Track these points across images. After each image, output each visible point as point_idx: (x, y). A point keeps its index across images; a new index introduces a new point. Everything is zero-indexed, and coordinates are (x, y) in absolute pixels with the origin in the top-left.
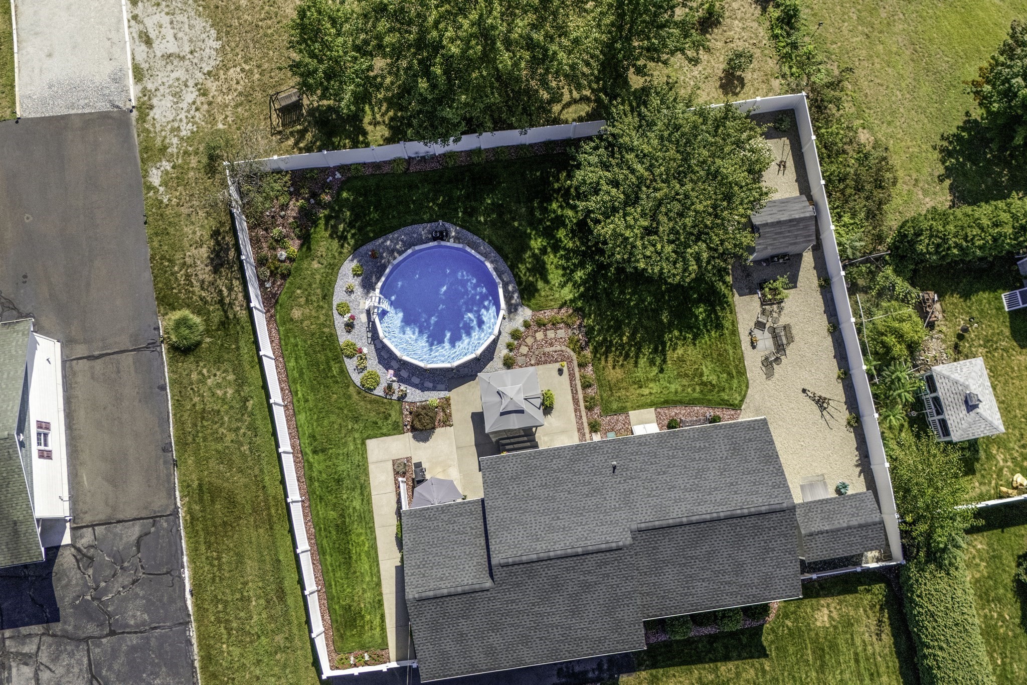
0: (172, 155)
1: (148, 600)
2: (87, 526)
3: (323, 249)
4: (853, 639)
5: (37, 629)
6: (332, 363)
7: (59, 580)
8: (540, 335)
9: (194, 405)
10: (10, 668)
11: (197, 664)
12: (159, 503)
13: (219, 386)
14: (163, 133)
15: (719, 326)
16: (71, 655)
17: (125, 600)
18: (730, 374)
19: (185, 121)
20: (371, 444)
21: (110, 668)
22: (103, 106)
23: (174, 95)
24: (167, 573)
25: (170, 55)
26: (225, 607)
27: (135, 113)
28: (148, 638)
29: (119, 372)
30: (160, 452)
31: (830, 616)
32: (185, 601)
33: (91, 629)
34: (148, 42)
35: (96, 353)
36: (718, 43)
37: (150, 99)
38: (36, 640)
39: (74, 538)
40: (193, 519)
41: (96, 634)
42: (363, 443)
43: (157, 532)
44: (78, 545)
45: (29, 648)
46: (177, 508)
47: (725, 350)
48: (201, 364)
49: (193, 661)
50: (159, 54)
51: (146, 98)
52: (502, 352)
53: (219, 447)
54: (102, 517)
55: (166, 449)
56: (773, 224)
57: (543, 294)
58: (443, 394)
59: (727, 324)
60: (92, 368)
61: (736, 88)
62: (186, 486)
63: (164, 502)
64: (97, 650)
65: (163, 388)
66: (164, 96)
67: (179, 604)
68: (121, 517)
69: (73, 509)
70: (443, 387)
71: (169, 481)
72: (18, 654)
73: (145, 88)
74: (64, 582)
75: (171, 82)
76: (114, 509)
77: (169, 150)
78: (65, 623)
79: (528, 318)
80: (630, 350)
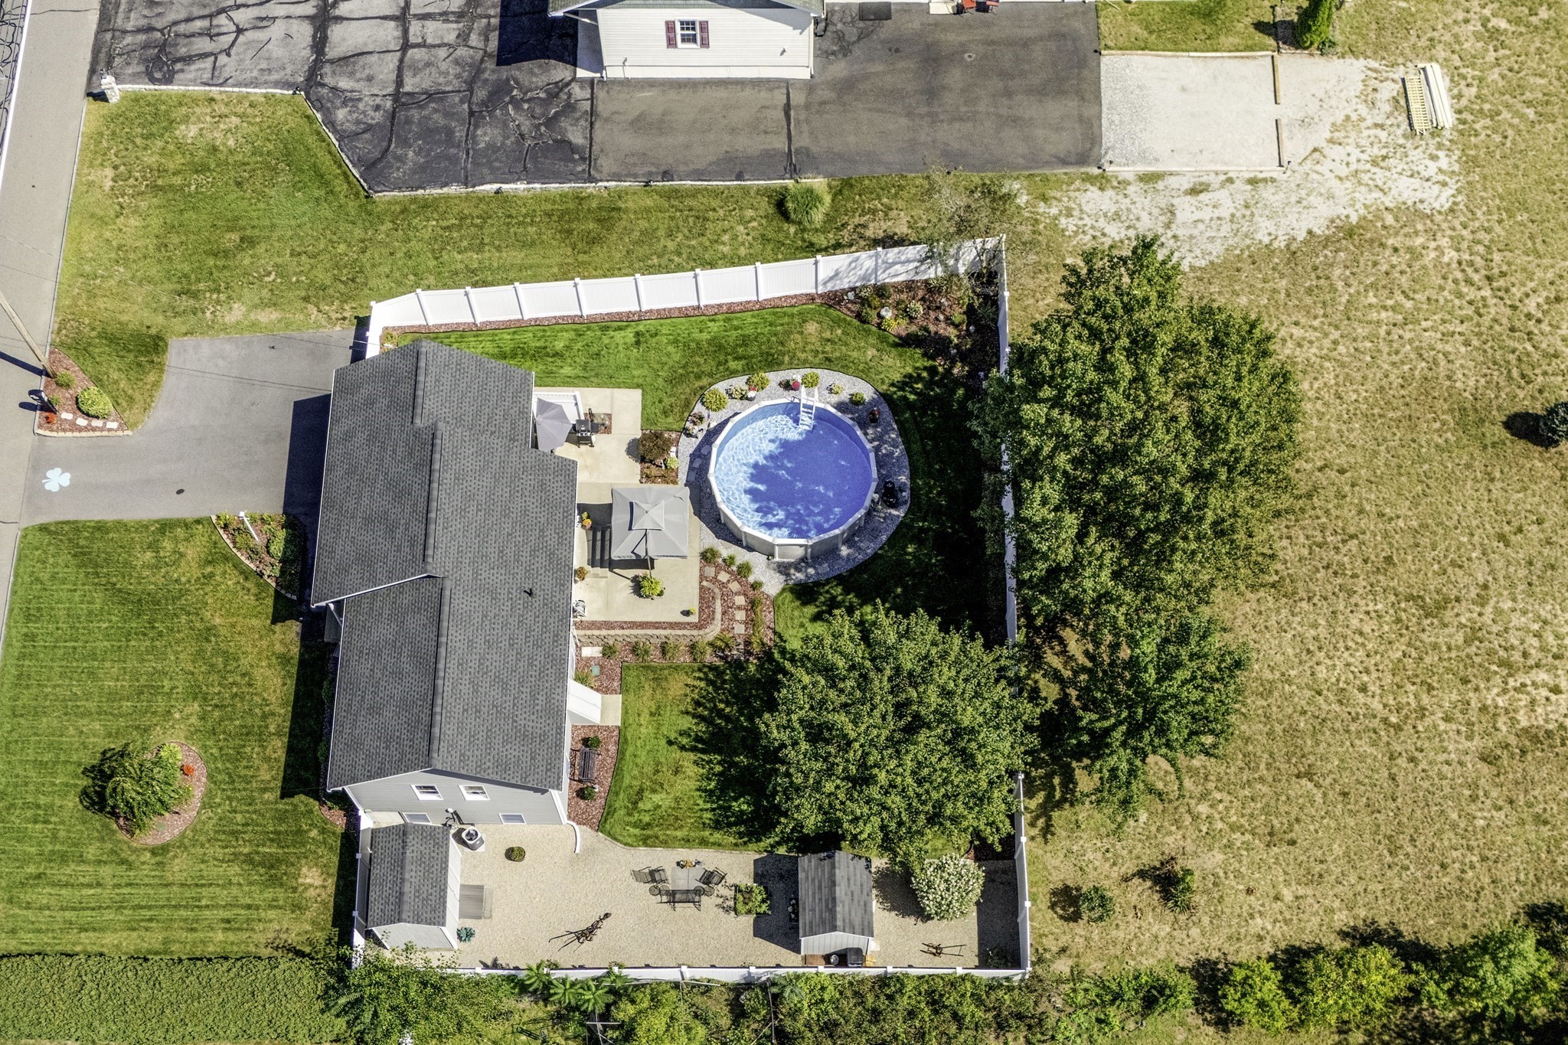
0: (1035, 207)
1: (499, 149)
2: (592, 93)
3: (891, 362)
4: (276, 907)
5: (493, 45)
6: (744, 362)
7: (540, 66)
8: (740, 600)
9: (714, 210)
10: (457, 22)
11: (420, 192)
12: (606, 164)
13: (735, 237)
14: (1065, 199)
15: (717, 825)
16: (458, 76)
17: (505, 125)
18: (648, 825)
19: (1080, 223)
20: (637, 394)
21: (436, 111)
22: (1109, 137)
23: (1117, 214)
24: (525, 168)
25: (1172, 213)
26: (477, 226)
27: (1096, 171)
28: (459, 146)
29: (766, 133)
30: (663, 168)
31: (311, 885)
32: (490, 183)
33: (481, 94)
34: (1194, 191)
35: (792, 113)
36: (1135, 897)
37: (1113, 188)
38: (481, 45)
39: (582, 81)
40: (579, 199)
41: (474, 99)
42: (638, 386)
43: (573, 161)
44: (573, 84)
45: (474, 40)
46: (597, 181)
47: (681, 827)
48: (764, 221)
49: (424, 188)
50: (1175, 201)
51: (1115, 184)
52: (725, 549)
53: (661, 233)
54: (600, 108)
55: (667, 175)
56: (832, 875)
57: (796, 613)
58: (682, 477)
59: (717, 836)
60: (775, 107)
61: (1063, 908)
62: (620, 195)
63: (606, 169)
64: (457, 100)
65: (739, 177)
66: (1117, 202)
67: (488, 177)
68: (597, 125)
69: (614, 82)
70: (692, 479)
71: (629, 175)
72: (471, 29)
73: (1129, 184)
74: (536, 70)
75: (1135, 211)
76: (607, 120)
77: (1042, 204)
78: (493, 71)
79: (764, 589)
80: (705, 708)
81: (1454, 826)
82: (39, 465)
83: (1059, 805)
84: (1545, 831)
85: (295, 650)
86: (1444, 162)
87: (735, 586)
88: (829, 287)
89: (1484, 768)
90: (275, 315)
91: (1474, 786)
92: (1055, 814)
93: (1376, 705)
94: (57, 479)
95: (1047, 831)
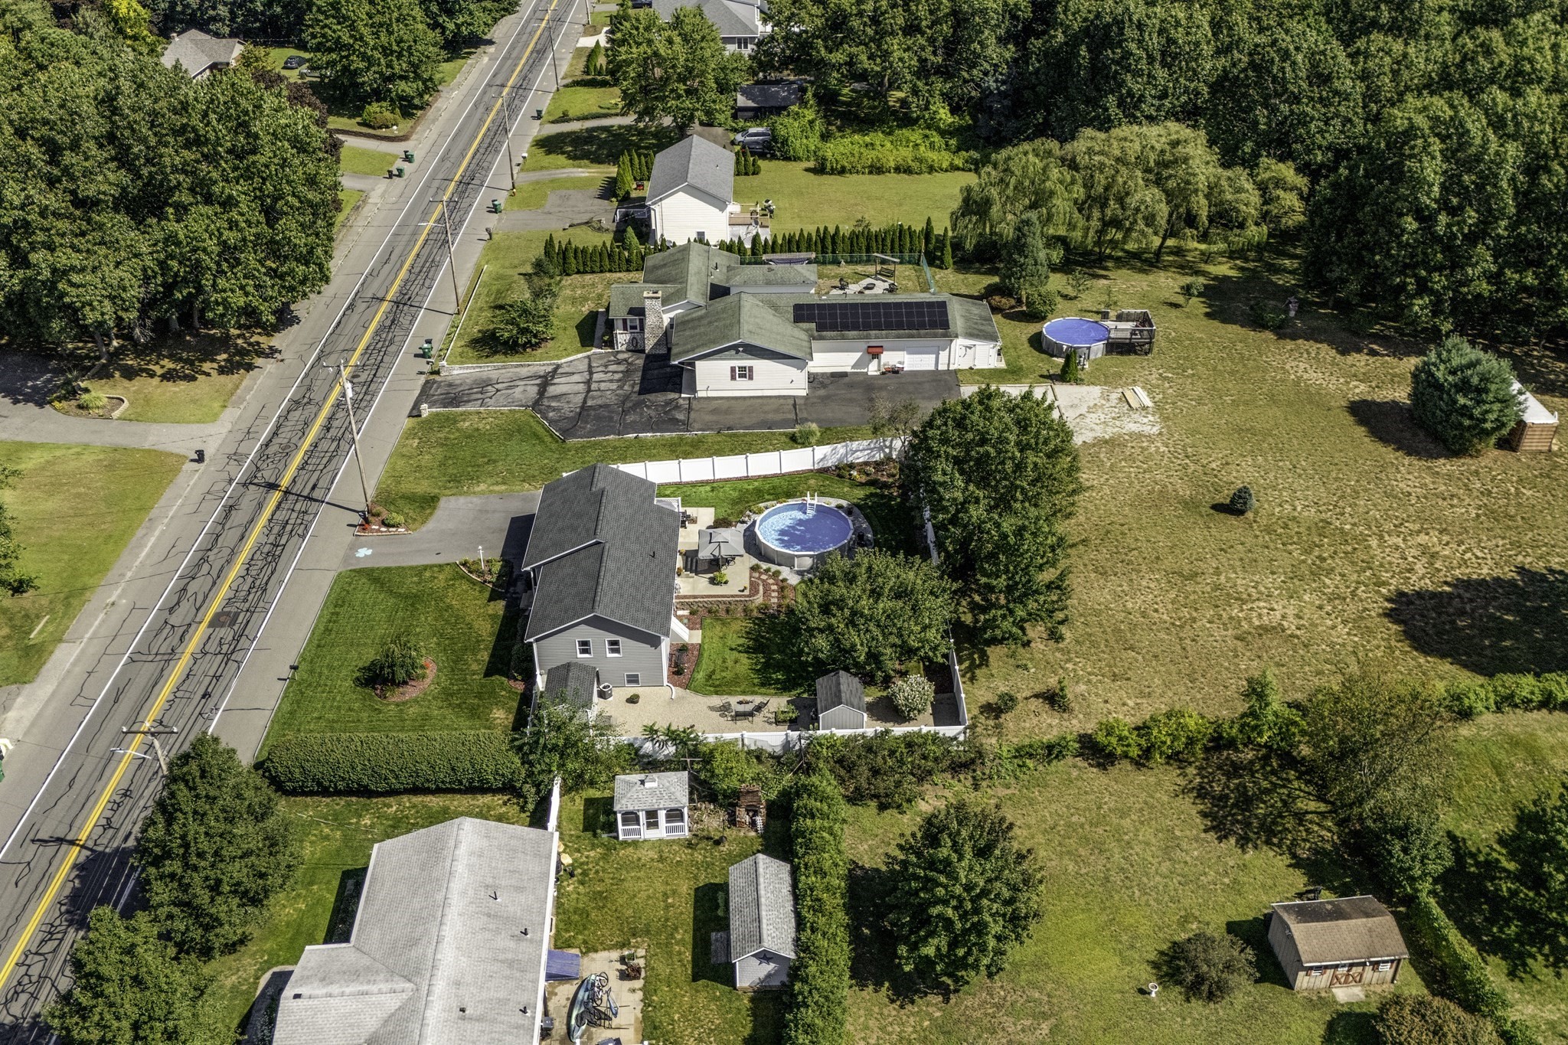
1: (638, 422)
2: (689, 404)
3: (857, 491)
5: (637, 388)
6: (774, 495)
7: (660, 394)
8: (774, 587)
9: (756, 441)
10: (618, 381)
11: (592, 438)
12: (696, 425)
15: (763, 685)
16: (616, 399)
17: (642, 414)
18: (719, 686)
20: (712, 508)
21: (603, 411)
24: (651, 427)
26: (623, 450)
28: (616, 422)
29: (783, 412)
30: (727, 426)
31: (498, 718)
32: (632, 434)
33: (629, 404)
35: (797, 407)
36: (1034, 706)
38: (630, 389)
39: (684, 398)
40: (681, 438)
41: (625, 406)
42: (713, 506)
43: (678, 424)
44: (680, 400)
45: (627, 387)
46: (691, 432)
47: (740, 686)
48: (783, 444)
49: (595, 437)
52: (764, 566)
53: (726, 450)
54: (694, 406)
55: (729, 428)
59: (763, 690)
60: (788, 405)
61: (988, 714)
62: (704, 436)
63: (696, 427)
64: (616, 407)
65: (769, 429)
67: (631, 432)
68: (692, 413)
69: (701, 398)
71: (709, 429)
72: (625, 384)
74: (659, 396)
76: (697, 411)
78: (636, 397)
79: (789, 582)
80: (754, 634)
81: (1227, 669)
82: (353, 548)
83: (979, 666)
84: (1284, 669)
85: (501, 613)
86: (1151, 418)
87: (771, 581)
88: (821, 465)
89: (1239, 643)
90: (503, 487)
91: (1235, 650)
92: (977, 672)
93: (1165, 617)
94: (363, 552)
95: (973, 679)
